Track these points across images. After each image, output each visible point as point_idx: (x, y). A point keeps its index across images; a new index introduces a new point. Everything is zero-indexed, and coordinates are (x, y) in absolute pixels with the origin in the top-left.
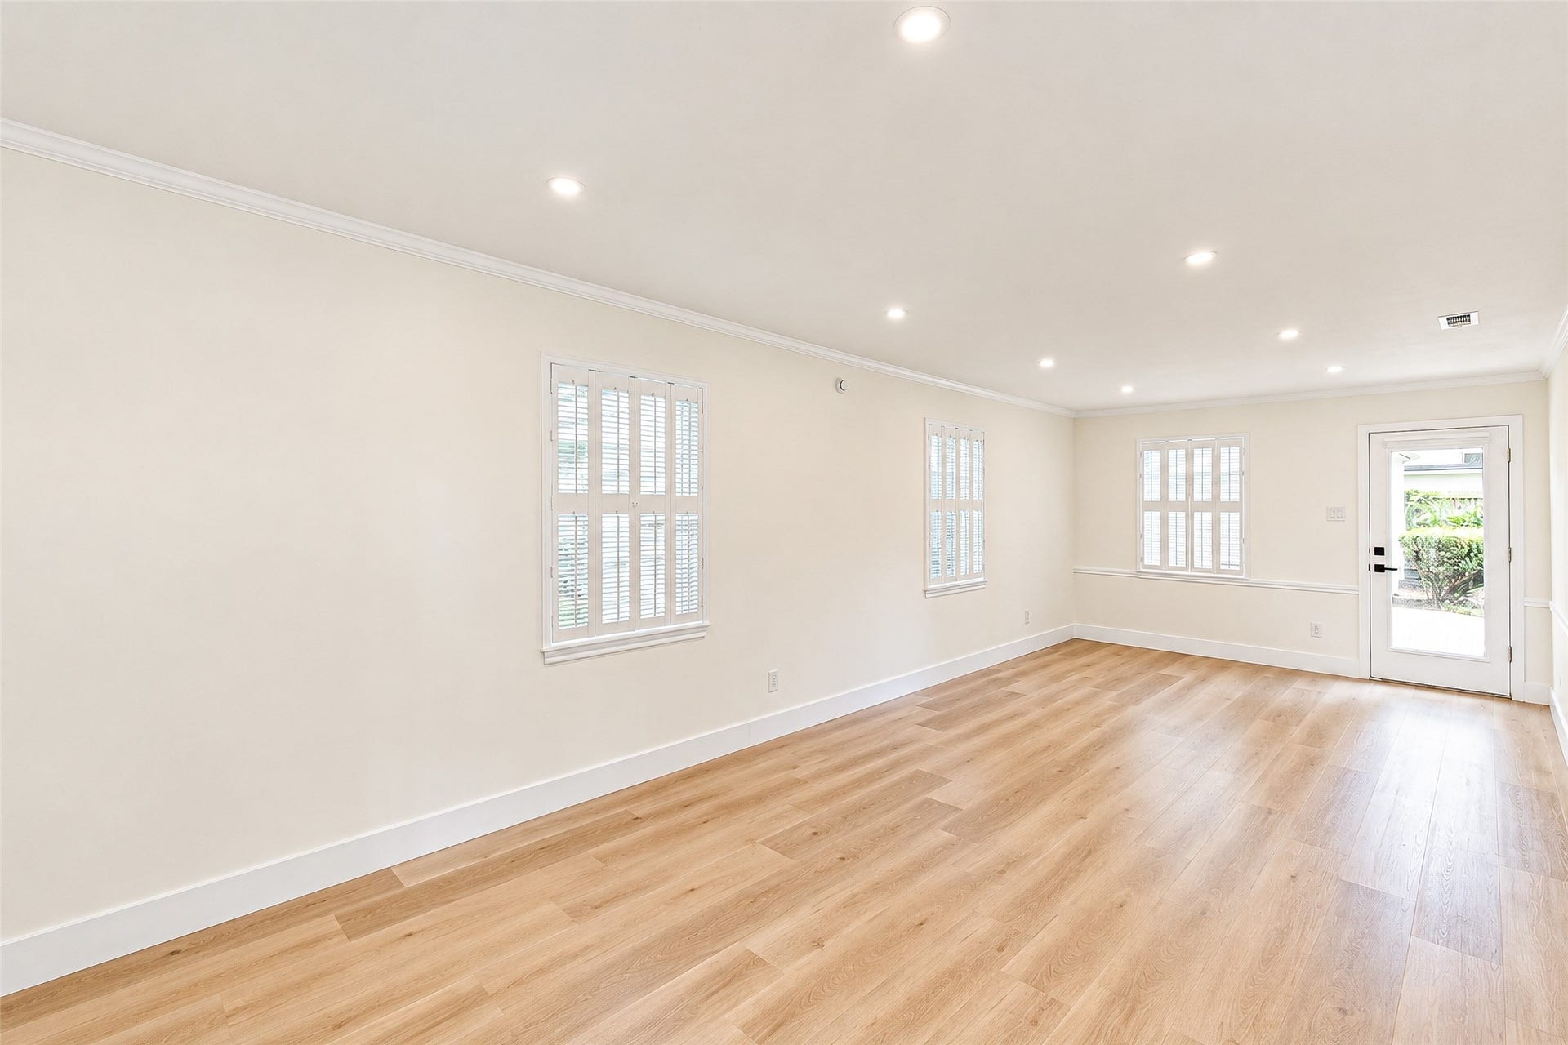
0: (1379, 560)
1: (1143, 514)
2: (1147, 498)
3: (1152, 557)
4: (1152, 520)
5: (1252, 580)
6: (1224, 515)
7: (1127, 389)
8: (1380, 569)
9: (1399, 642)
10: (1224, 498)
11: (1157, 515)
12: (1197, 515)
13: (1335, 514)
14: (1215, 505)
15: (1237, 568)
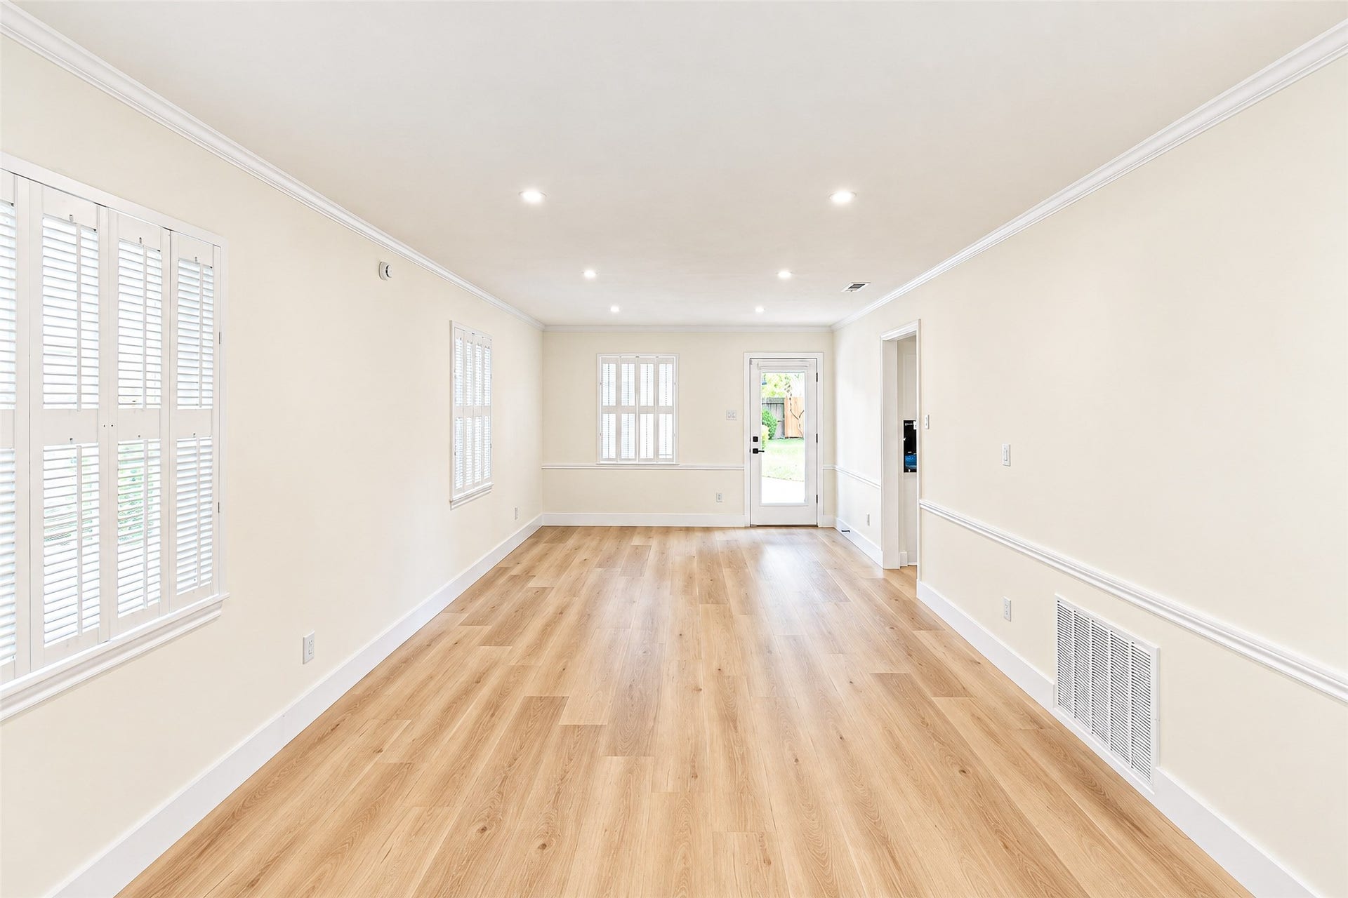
0: (755, 445)
1: (602, 416)
2: (605, 404)
3: (609, 451)
4: (609, 421)
5: (681, 465)
6: (662, 416)
7: (615, 309)
8: (756, 451)
9: (766, 499)
10: (662, 404)
11: (613, 417)
12: (643, 416)
13: (731, 416)
14: (655, 408)
15: (671, 457)
